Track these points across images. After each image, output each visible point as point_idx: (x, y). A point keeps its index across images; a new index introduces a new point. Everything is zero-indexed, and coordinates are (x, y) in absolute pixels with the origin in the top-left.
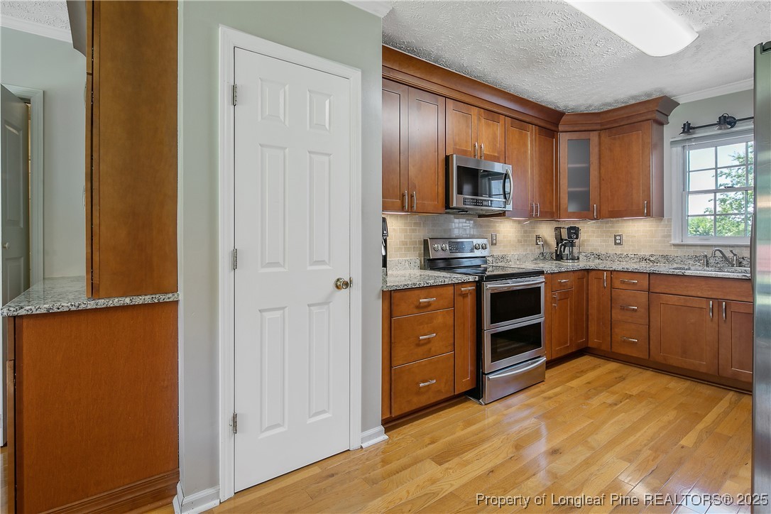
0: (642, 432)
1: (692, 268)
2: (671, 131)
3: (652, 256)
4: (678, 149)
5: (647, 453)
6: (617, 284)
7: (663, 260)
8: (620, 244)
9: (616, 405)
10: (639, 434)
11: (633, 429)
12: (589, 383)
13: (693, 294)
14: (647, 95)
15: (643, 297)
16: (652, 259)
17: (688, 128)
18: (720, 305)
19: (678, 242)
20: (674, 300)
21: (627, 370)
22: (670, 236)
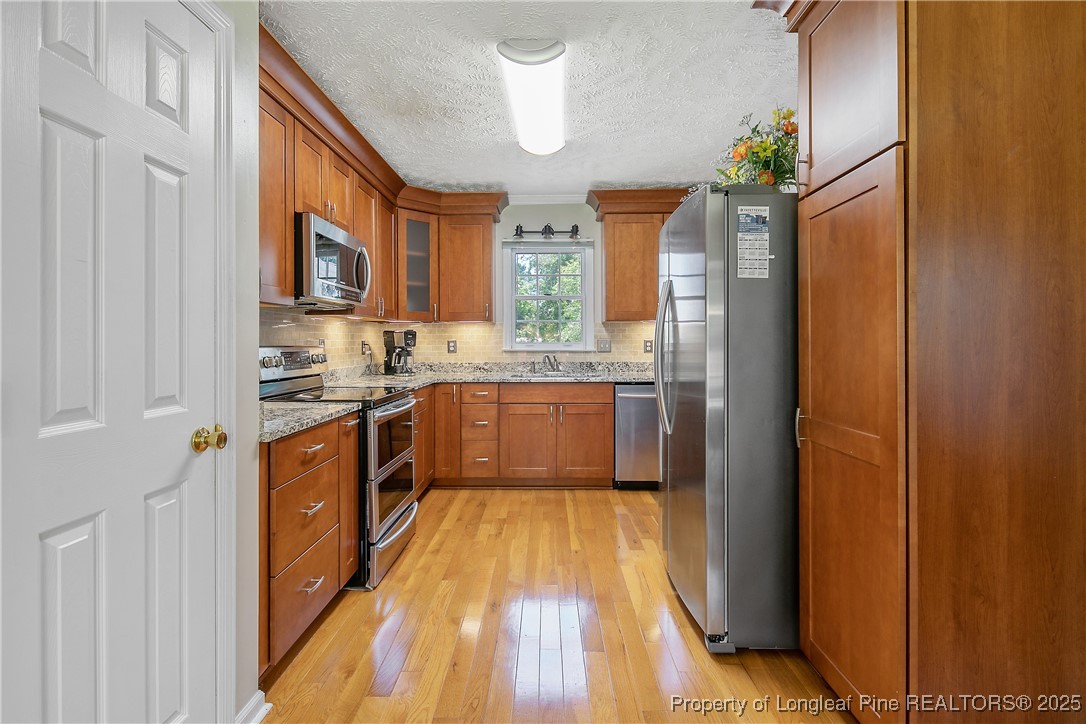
0: (540, 551)
1: (524, 374)
2: (502, 231)
3: (486, 364)
4: (507, 251)
5: (559, 570)
6: (467, 398)
7: (496, 368)
8: (454, 351)
9: (500, 533)
10: (540, 555)
11: (532, 554)
12: (459, 519)
13: (537, 401)
14: (489, 187)
15: (493, 411)
16: (486, 367)
17: (519, 231)
18: (558, 409)
19: (509, 348)
20: (520, 409)
21: (481, 494)
22: (502, 342)
